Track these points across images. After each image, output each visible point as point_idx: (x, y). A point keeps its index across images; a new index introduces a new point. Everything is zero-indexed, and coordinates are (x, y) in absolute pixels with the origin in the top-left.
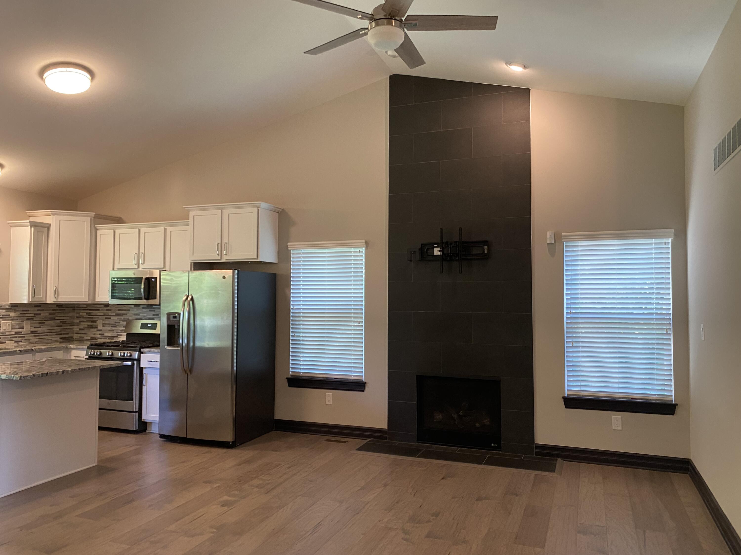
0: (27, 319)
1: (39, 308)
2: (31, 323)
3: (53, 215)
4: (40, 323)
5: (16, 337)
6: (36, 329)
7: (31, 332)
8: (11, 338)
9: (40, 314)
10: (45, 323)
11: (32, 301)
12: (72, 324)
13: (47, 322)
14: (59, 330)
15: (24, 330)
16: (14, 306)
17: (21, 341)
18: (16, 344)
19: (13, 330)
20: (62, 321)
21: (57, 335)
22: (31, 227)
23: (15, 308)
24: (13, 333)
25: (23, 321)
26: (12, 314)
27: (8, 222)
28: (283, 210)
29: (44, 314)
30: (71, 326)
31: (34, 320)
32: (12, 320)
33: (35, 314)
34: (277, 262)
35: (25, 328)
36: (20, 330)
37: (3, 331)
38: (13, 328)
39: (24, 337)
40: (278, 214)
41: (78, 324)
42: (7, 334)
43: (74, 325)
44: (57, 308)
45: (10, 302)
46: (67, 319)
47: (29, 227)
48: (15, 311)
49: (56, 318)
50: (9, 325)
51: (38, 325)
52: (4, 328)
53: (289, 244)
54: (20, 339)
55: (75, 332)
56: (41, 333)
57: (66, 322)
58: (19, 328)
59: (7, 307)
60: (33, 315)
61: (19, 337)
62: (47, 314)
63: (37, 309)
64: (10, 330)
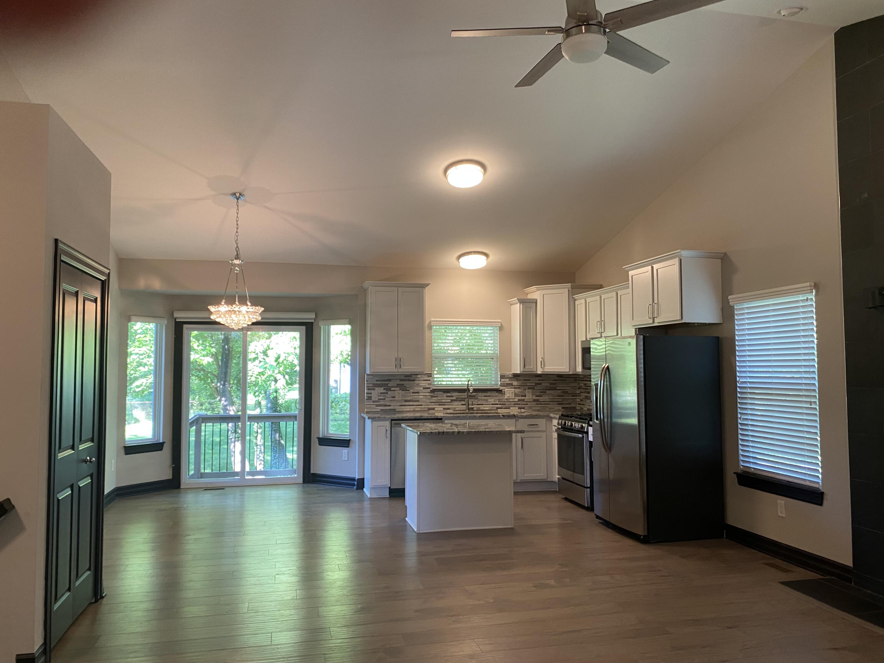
0: (529, 388)
1: (540, 378)
2: (532, 392)
3: (538, 290)
4: (541, 392)
5: (519, 404)
6: (538, 398)
7: (533, 400)
8: (514, 404)
9: (541, 384)
10: (546, 392)
11: (523, 371)
12: (575, 395)
13: (547, 392)
14: (560, 400)
15: (527, 398)
16: (516, 376)
17: (524, 408)
18: (519, 410)
19: (516, 398)
20: (563, 391)
21: (558, 404)
22: (520, 303)
23: (518, 378)
24: (516, 400)
25: (525, 390)
26: (515, 383)
27: (508, 301)
28: (725, 254)
29: (546, 384)
30: (572, 396)
31: (535, 389)
32: (515, 388)
33: (537, 384)
34: (722, 322)
35: (527, 396)
36: (523, 398)
37: (507, 398)
38: (516, 395)
39: (527, 404)
40: (720, 260)
41: (579, 395)
42: (511, 400)
43: (576, 396)
44: (558, 378)
45: (512, 372)
46: (569, 390)
47: (519, 304)
48: (518, 380)
49: (557, 388)
50: (512, 393)
51: (539, 394)
52: (508, 395)
53: (730, 297)
54: (523, 406)
55: (578, 403)
56: (543, 402)
57: (568, 392)
58: (522, 396)
59: (510, 376)
60: (534, 384)
61: (522, 404)
62: (548, 384)
63: (537, 378)
64: (513, 397)
